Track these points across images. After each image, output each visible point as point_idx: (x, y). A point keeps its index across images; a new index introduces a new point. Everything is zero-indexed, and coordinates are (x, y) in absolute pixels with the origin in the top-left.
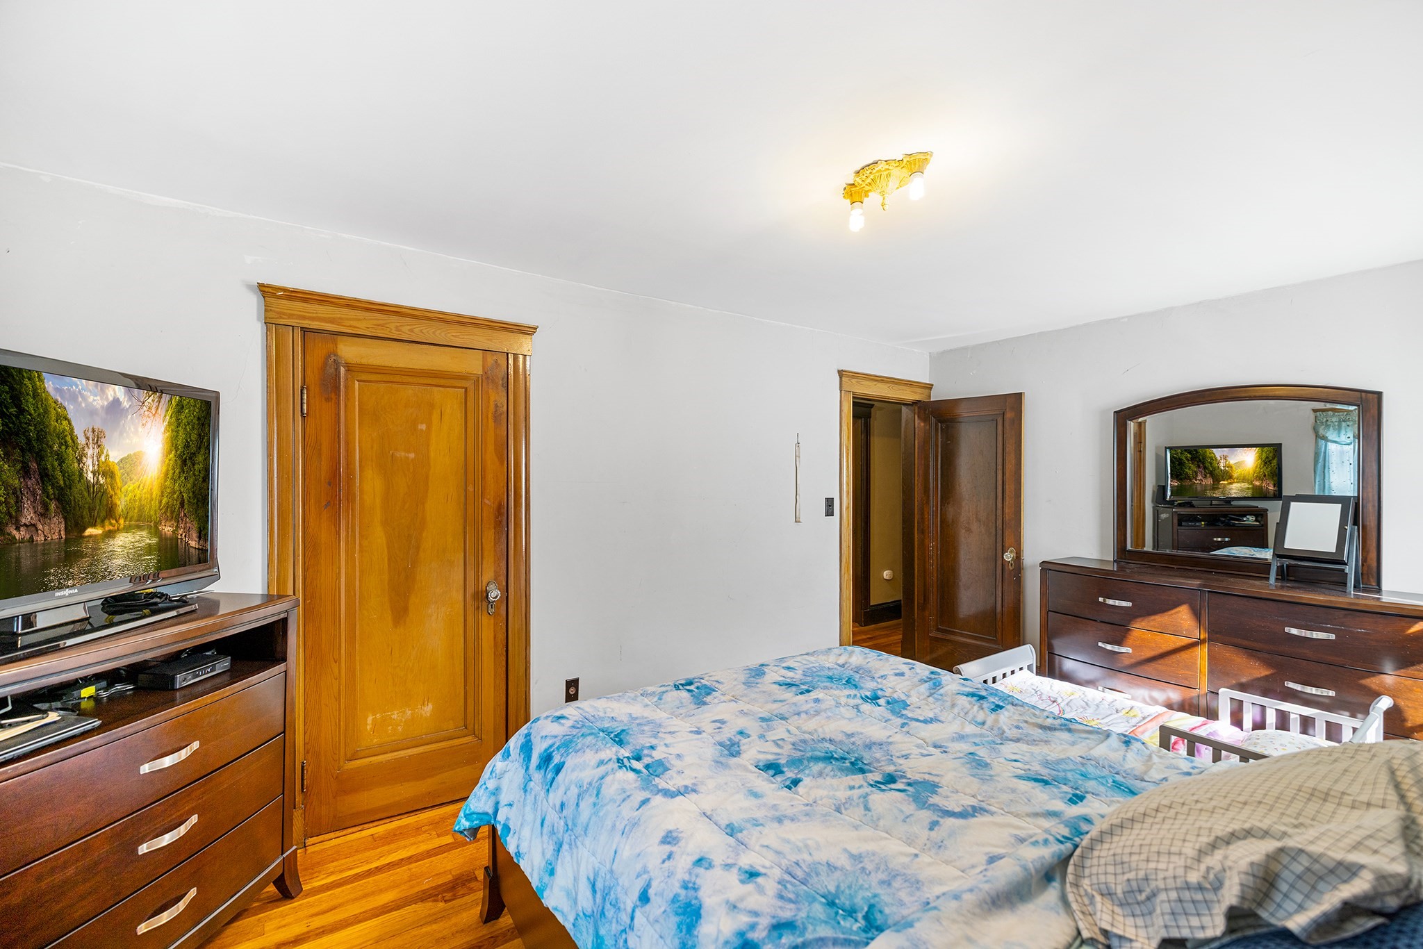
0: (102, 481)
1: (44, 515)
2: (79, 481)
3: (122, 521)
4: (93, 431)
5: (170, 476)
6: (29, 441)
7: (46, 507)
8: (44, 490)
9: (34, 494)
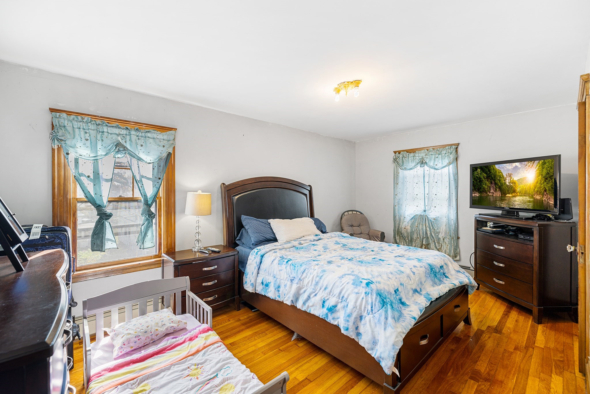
0: (511, 184)
1: (496, 191)
2: (505, 185)
3: (518, 194)
4: (509, 174)
5: (539, 183)
6: (492, 178)
7: (496, 189)
8: (496, 187)
9: (493, 187)
